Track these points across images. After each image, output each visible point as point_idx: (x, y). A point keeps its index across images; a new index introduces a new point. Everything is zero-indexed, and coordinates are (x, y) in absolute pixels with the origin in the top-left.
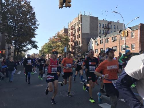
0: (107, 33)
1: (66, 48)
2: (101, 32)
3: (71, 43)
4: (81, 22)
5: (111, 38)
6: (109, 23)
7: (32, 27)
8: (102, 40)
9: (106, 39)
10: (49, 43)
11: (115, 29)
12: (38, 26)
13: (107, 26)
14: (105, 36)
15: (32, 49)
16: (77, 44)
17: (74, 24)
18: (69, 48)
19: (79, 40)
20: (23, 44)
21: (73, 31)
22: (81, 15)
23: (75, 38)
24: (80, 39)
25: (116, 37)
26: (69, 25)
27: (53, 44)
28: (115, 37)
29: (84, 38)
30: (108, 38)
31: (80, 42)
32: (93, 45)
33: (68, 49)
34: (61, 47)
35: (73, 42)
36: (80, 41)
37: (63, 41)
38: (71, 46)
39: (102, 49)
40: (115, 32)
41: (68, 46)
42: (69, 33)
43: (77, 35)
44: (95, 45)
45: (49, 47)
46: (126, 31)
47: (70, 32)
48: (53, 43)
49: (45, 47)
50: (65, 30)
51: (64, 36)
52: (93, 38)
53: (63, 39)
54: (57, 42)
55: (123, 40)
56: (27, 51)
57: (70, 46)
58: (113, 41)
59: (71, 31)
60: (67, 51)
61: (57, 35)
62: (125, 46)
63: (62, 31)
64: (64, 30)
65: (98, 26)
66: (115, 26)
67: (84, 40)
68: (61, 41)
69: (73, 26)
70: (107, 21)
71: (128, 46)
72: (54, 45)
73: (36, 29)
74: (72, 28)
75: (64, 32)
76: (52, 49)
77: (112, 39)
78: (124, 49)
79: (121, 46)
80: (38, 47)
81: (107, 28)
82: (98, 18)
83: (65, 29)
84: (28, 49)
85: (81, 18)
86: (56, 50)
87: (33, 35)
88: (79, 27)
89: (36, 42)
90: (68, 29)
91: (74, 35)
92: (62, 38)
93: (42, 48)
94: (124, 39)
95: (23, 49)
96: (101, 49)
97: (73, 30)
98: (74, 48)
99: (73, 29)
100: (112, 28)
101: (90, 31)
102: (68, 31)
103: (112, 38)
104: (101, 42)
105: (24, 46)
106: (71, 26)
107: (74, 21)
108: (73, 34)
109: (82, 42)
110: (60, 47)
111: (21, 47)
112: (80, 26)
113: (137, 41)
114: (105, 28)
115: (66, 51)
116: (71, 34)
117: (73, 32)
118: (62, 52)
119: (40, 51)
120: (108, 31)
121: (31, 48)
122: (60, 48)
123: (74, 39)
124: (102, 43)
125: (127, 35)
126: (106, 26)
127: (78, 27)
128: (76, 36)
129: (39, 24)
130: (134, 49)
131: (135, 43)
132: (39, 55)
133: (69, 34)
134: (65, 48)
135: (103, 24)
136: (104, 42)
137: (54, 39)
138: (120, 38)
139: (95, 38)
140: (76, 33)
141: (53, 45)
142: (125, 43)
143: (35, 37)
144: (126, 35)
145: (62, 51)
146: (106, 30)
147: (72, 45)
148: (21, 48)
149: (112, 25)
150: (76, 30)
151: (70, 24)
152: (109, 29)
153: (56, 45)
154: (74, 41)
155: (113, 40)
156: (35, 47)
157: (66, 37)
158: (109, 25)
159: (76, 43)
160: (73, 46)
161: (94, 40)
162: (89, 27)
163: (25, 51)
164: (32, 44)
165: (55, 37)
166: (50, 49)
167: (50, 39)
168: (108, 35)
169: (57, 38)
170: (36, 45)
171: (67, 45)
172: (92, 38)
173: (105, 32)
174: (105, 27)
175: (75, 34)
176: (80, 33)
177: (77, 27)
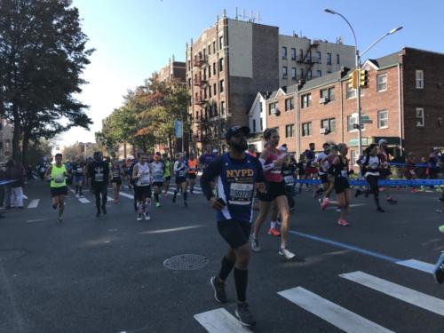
0: (307, 75)
1: (181, 124)
2: (286, 74)
3: (194, 109)
4: (227, 43)
5: (319, 93)
6: (311, 46)
7: (71, 58)
8: (291, 98)
9: (303, 97)
10: (127, 107)
11: (330, 63)
12: (88, 57)
13: (306, 55)
14: (300, 88)
15: (72, 128)
16: (216, 111)
17: (204, 47)
18: (190, 126)
19: (221, 98)
20: (41, 113)
21: (203, 71)
22: (226, 21)
23: (208, 94)
24: (223, 96)
25: (332, 91)
26: (189, 52)
27: (138, 112)
28: (329, 89)
29: (236, 94)
30: (309, 94)
31: (224, 105)
32: (263, 115)
33: (187, 127)
34: (165, 122)
35: (201, 105)
36: (223, 102)
37: (171, 102)
38: (197, 118)
39: (292, 125)
40: (330, 75)
41: (185, 119)
42: (190, 76)
43: (215, 85)
44: (270, 114)
45: (125, 121)
46: (363, 72)
47: (191, 73)
48: (140, 107)
49: (113, 122)
50: (174, 69)
51: (173, 88)
52: (263, 94)
53: (171, 98)
54: (150, 105)
55: (355, 100)
56: (57, 134)
57: (192, 119)
58: (325, 103)
59: (195, 69)
60: (184, 134)
61: (151, 83)
62: (360, 118)
63: (165, 70)
64: (172, 67)
65: (277, 54)
66: (330, 54)
67: (236, 100)
68: (164, 103)
69: (200, 54)
70: (305, 38)
71: (367, 117)
72: (142, 114)
73: (84, 65)
74: (198, 59)
75: (172, 72)
76: (135, 127)
77: (321, 97)
78: (358, 127)
79: (348, 117)
80: (91, 123)
81: (306, 61)
82: (277, 28)
83: (175, 64)
84: (60, 129)
85: (226, 30)
86: (147, 132)
87: (73, 84)
88: (220, 57)
89: (85, 106)
90: (184, 64)
91: (203, 83)
92: (166, 93)
93: (104, 125)
94: (355, 96)
95: (41, 130)
96: (287, 127)
97: (200, 66)
98: (204, 124)
99: (202, 62)
100: (322, 61)
101: (254, 70)
102: (185, 71)
103: (321, 91)
104: (289, 105)
105: (47, 119)
106: (196, 54)
107: (203, 39)
108: (203, 79)
109: (230, 104)
110: (161, 121)
111: (34, 121)
112: (222, 55)
113: (395, 101)
114: (300, 62)
115: (180, 134)
116: (196, 80)
117: (200, 73)
118: (169, 136)
119: (98, 135)
120: (310, 70)
121: (69, 127)
122: (163, 125)
123: (206, 97)
124: (292, 107)
125: (366, 84)
126: (302, 55)
127: (216, 57)
128: (210, 87)
129: (92, 50)
130: (385, 127)
131: (387, 107)
132: (97, 146)
133: (187, 79)
134: (177, 125)
135: (294, 49)
136: (295, 106)
137: (142, 96)
138: (345, 93)
139: (270, 94)
140: (210, 76)
141: (137, 117)
142: (360, 109)
143: (79, 91)
144: (363, 83)
145: (167, 135)
146: (304, 67)
147: (199, 114)
148: (37, 125)
149: (320, 53)
150: (212, 68)
151: (190, 47)
152: (311, 64)
153: (150, 116)
154: (204, 102)
155: (323, 100)
156: (83, 121)
157: (181, 89)
158: (313, 51)
159: (212, 109)
160: (202, 119)
161: (268, 98)
162: (251, 57)
163: (50, 134)
164: (72, 112)
165: (145, 90)
166: (131, 128)
167: (129, 97)
168: (307, 82)
169: (151, 92)
170: (85, 116)
171: (185, 116)
172: (259, 94)
173: (299, 73)
174: (298, 59)
175: (207, 79)
176: (223, 76)
177: (213, 59)
